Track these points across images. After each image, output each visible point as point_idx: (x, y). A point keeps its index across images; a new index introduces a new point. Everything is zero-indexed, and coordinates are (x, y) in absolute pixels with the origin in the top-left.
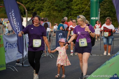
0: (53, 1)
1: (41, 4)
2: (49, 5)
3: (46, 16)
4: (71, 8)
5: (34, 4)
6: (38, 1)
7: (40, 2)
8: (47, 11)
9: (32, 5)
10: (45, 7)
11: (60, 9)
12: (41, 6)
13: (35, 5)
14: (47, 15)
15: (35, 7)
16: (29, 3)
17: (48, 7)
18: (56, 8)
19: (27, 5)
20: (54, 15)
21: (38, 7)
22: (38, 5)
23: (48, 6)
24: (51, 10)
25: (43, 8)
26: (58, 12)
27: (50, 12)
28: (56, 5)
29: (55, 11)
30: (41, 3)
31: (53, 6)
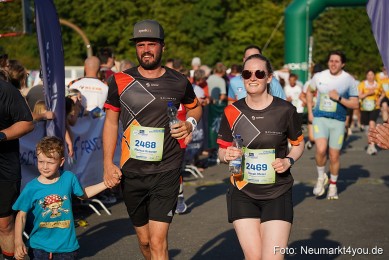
0: (174, 18)
5: (121, 27)
6: (131, 18)
9: (116, 29)
11: (195, 41)
13: (123, 30)
15: (124, 34)
16: (104, 25)
18: (184, 38)
19: (99, 30)
22: (130, 28)
24: (170, 45)
26: (190, 49)
28: (183, 28)
29: (182, 47)
31: (175, 30)
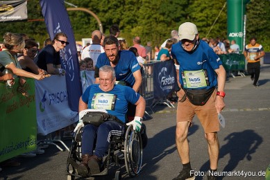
0: (156, 5)
1: (133, 12)
2: (148, 12)
3: (143, 34)
4: (190, 17)
6: (127, 6)
7: (132, 8)
8: (146, 24)
9: (118, 14)
11: (169, 19)
12: (134, 16)
13: (122, 14)
14: (145, 31)
15: (123, 16)
16: (110, 11)
17: (147, 16)
18: (162, 18)
19: (107, 14)
20: (157, 31)
21: (128, 17)
22: (127, 13)
24: (153, 23)
25: (138, 20)
26: (166, 25)
27: (151, 25)
28: (161, 12)
29: (159, 24)
31: (156, 13)
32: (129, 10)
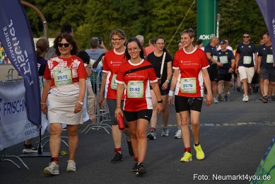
1: (79, 6)
2: (98, 6)
4: (150, 14)
5: (63, 6)
7: (77, 1)
8: (95, 22)
9: (59, 8)
10: (89, 13)
11: (124, 17)
12: (80, 11)
13: (65, 8)
14: (94, 31)
15: (65, 11)
16: (49, 4)
17: (97, 11)
18: (115, 15)
19: (45, 8)
21: (72, 12)
22: (71, 7)
23: (95, 10)
24: (103, 21)
25: (85, 16)
26: (120, 23)
27: (102, 23)
28: (115, 7)
29: (112, 22)
30: (79, 3)
31: (107, 9)
32: (73, 4)
